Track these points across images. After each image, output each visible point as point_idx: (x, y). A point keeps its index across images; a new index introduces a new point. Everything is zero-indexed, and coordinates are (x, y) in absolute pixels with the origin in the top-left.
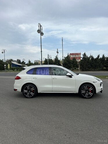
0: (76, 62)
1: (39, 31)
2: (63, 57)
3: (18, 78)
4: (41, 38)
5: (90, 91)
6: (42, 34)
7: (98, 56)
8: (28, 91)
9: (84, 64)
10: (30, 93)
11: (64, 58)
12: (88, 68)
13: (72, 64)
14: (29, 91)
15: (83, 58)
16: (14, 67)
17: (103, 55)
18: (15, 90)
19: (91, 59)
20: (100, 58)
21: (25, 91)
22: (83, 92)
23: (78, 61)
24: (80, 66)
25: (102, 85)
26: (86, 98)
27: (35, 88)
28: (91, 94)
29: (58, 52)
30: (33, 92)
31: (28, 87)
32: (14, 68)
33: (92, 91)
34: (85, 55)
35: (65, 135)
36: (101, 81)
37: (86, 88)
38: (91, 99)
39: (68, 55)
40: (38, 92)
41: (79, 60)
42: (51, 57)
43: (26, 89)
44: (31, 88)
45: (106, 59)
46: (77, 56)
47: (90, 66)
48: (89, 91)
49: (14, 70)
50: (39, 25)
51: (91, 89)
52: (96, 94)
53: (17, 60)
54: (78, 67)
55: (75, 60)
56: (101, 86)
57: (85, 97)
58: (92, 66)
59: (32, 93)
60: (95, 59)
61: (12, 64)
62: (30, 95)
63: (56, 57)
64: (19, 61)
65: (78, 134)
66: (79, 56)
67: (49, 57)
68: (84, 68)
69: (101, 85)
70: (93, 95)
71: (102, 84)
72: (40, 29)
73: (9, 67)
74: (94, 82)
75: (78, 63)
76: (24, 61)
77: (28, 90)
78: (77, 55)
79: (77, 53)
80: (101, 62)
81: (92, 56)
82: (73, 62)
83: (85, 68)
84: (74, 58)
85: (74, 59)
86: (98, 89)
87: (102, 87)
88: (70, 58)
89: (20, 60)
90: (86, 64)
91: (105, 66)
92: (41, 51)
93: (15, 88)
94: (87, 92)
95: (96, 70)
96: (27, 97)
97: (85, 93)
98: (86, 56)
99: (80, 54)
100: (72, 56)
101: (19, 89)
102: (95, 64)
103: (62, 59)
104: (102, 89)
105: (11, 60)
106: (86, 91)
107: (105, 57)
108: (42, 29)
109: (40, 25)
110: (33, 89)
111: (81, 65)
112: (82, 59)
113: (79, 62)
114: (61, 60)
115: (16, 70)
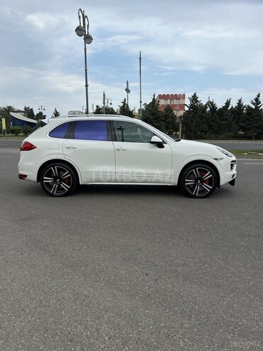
0: (172, 118)
1: (80, 31)
2: (141, 102)
3: (29, 147)
4: (85, 49)
5: (205, 182)
6: (88, 39)
7: (228, 103)
8: (55, 181)
9: (192, 121)
10: (59, 185)
11: (143, 107)
12: (202, 132)
13: (164, 121)
14: (58, 180)
15: (192, 106)
16: (17, 127)
17: (240, 101)
18: (22, 177)
19: (209, 109)
20: (230, 107)
21: (48, 180)
22: (189, 182)
23: (178, 116)
24: (182, 126)
25: (235, 168)
26: (194, 197)
27: (73, 173)
28: (208, 187)
29: (128, 91)
30: (68, 181)
31: (54, 170)
32: (19, 128)
33: (210, 182)
34: (194, 98)
35: (147, 275)
36: (234, 158)
37: (196, 172)
38: (207, 200)
39: (154, 99)
40: (81, 183)
41: (181, 113)
42: (111, 104)
43: (50, 174)
44: (61, 173)
45: (244, 111)
46: (175, 102)
47: (207, 127)
48: (203, 181)
49: (17, 135)
50: (81, 15)
51: (208, 176)
52: (219, 186)
53: (26, 109)
54: (177, 130)
55: (171, 111)
56: (232, 168)
57: (194, 193)
58: (210, 126)
59: (64, 185)
60: (220, 109)
61: (11, 119)
62: (60, 189)
63: (124, 103)
64: (29, 112)
65: (176, 271)
66: (181, 102)
67: (106, 102)
68: (191, 131)
69: (232, 165)
70: (212, 191)
71: (235, 166)
72: (82, 25)
73: (4, 127)
74: (216, 159)
75: (177, 121)
76: (43, 112)
77: (55, 178)
78: (177, 99)
79: (176, 95)
80: (234, 118)
81: (212, 103)
82: (166, 117)
83: (195, 133)
84: (168, 106)
85: (169, 109)
86: (226, 176)
87: (234, 171)
88: (158, 105)
89: (32, 110)
90: (197, 122)
91: (243, 129)
92: (87, 86)
93: (21, 172)
94: (199, 182)
95: (219, 136)
96: (52, 195)
97: (195, 185)
98: (197, 101)
99: (184, 98)
100: (162, 102)
101: (31, 174)
102: (218, 122)
103: (139, 110)
104: (233, 176)
105: (10, 109)
106: (196, 180)
107: (244, 104)
108: (88, 26)
109: (83, 15)
110: (66, 175)
111: (184, 124)
112: (187, 109)
113: (181, 117)
114: (137, 111)
115: (22, 134)
